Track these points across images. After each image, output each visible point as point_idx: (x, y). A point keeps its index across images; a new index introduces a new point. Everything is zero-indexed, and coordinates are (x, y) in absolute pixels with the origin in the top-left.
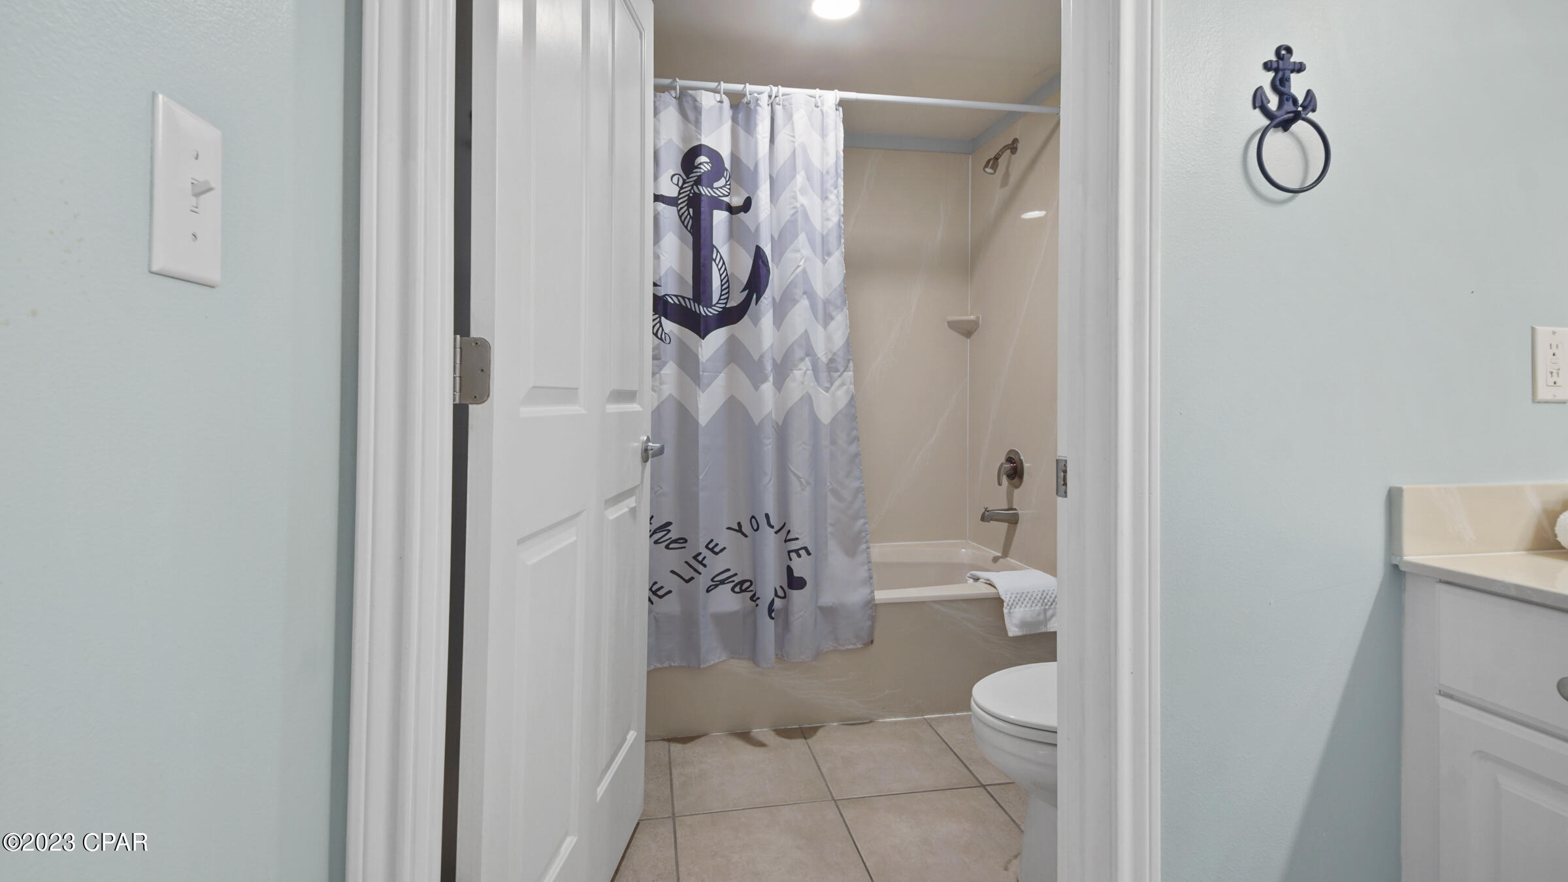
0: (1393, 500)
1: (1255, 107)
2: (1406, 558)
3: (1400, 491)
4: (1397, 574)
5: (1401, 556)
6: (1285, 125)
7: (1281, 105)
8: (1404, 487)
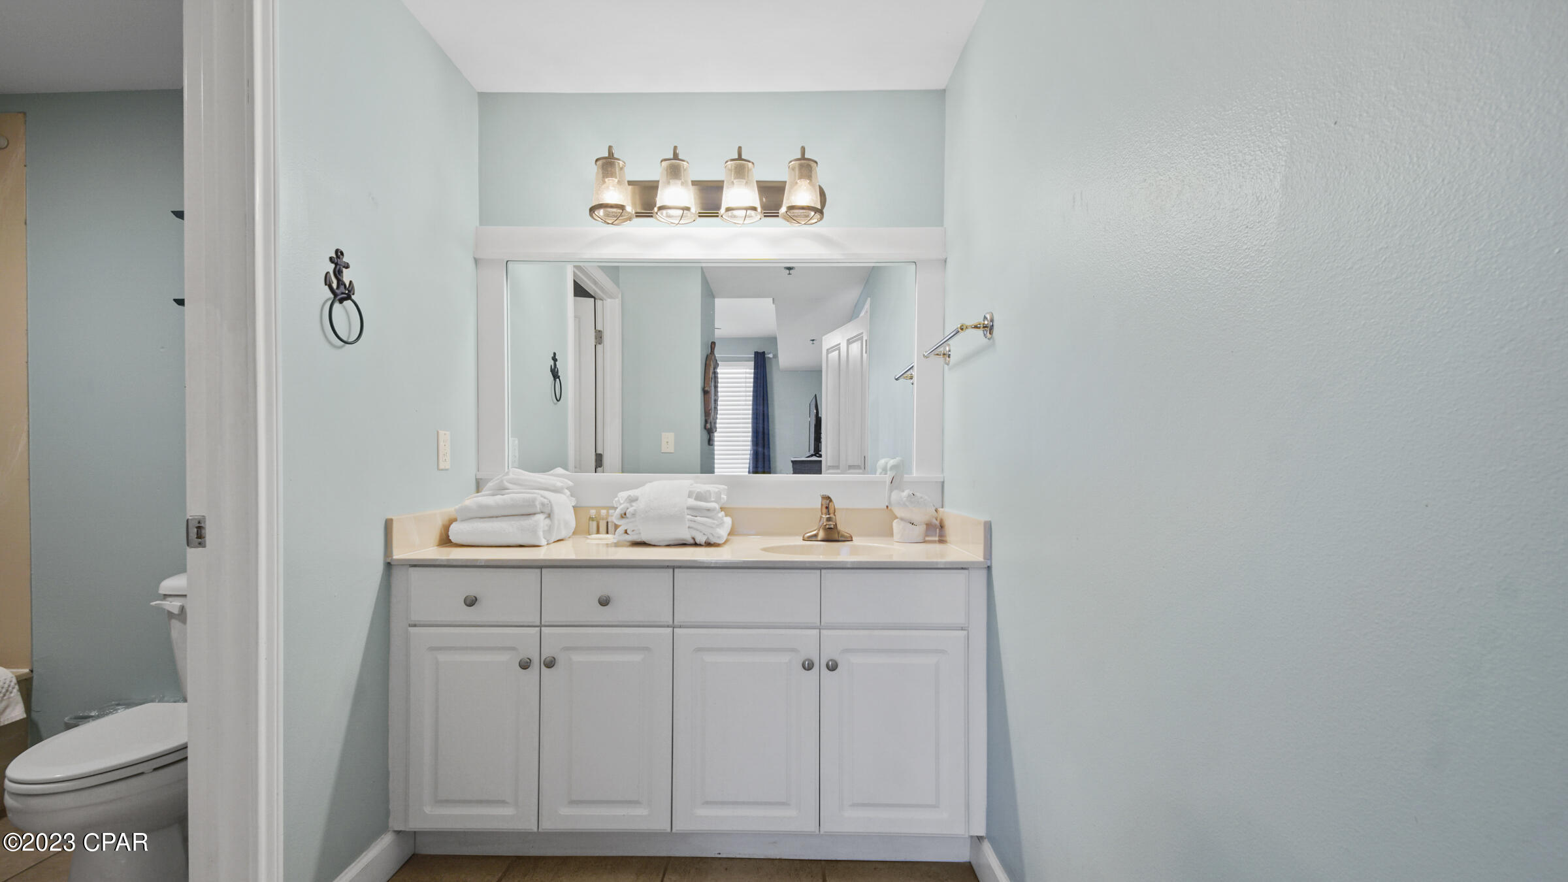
0: (388, 526)
1: (326, 285)
2: (394, 557)
3: (392, 520)
4: (389, 566)
5: (392, 556)
6: (341, 301)
7: (338, 287)
8: (393, 518)
